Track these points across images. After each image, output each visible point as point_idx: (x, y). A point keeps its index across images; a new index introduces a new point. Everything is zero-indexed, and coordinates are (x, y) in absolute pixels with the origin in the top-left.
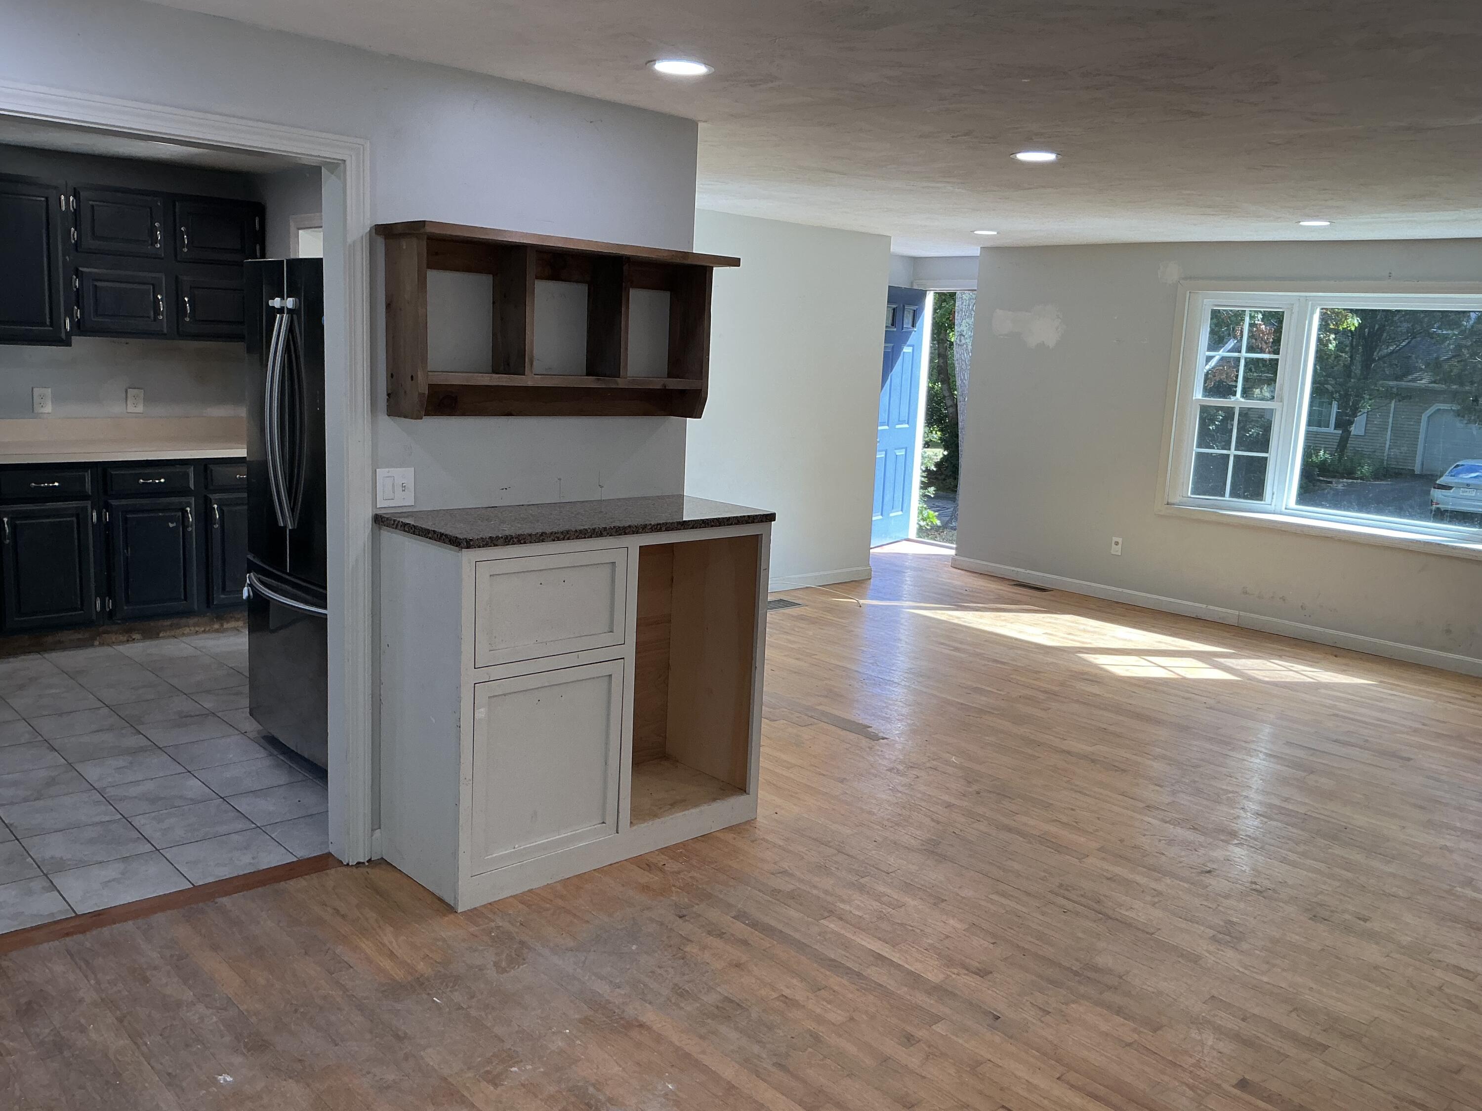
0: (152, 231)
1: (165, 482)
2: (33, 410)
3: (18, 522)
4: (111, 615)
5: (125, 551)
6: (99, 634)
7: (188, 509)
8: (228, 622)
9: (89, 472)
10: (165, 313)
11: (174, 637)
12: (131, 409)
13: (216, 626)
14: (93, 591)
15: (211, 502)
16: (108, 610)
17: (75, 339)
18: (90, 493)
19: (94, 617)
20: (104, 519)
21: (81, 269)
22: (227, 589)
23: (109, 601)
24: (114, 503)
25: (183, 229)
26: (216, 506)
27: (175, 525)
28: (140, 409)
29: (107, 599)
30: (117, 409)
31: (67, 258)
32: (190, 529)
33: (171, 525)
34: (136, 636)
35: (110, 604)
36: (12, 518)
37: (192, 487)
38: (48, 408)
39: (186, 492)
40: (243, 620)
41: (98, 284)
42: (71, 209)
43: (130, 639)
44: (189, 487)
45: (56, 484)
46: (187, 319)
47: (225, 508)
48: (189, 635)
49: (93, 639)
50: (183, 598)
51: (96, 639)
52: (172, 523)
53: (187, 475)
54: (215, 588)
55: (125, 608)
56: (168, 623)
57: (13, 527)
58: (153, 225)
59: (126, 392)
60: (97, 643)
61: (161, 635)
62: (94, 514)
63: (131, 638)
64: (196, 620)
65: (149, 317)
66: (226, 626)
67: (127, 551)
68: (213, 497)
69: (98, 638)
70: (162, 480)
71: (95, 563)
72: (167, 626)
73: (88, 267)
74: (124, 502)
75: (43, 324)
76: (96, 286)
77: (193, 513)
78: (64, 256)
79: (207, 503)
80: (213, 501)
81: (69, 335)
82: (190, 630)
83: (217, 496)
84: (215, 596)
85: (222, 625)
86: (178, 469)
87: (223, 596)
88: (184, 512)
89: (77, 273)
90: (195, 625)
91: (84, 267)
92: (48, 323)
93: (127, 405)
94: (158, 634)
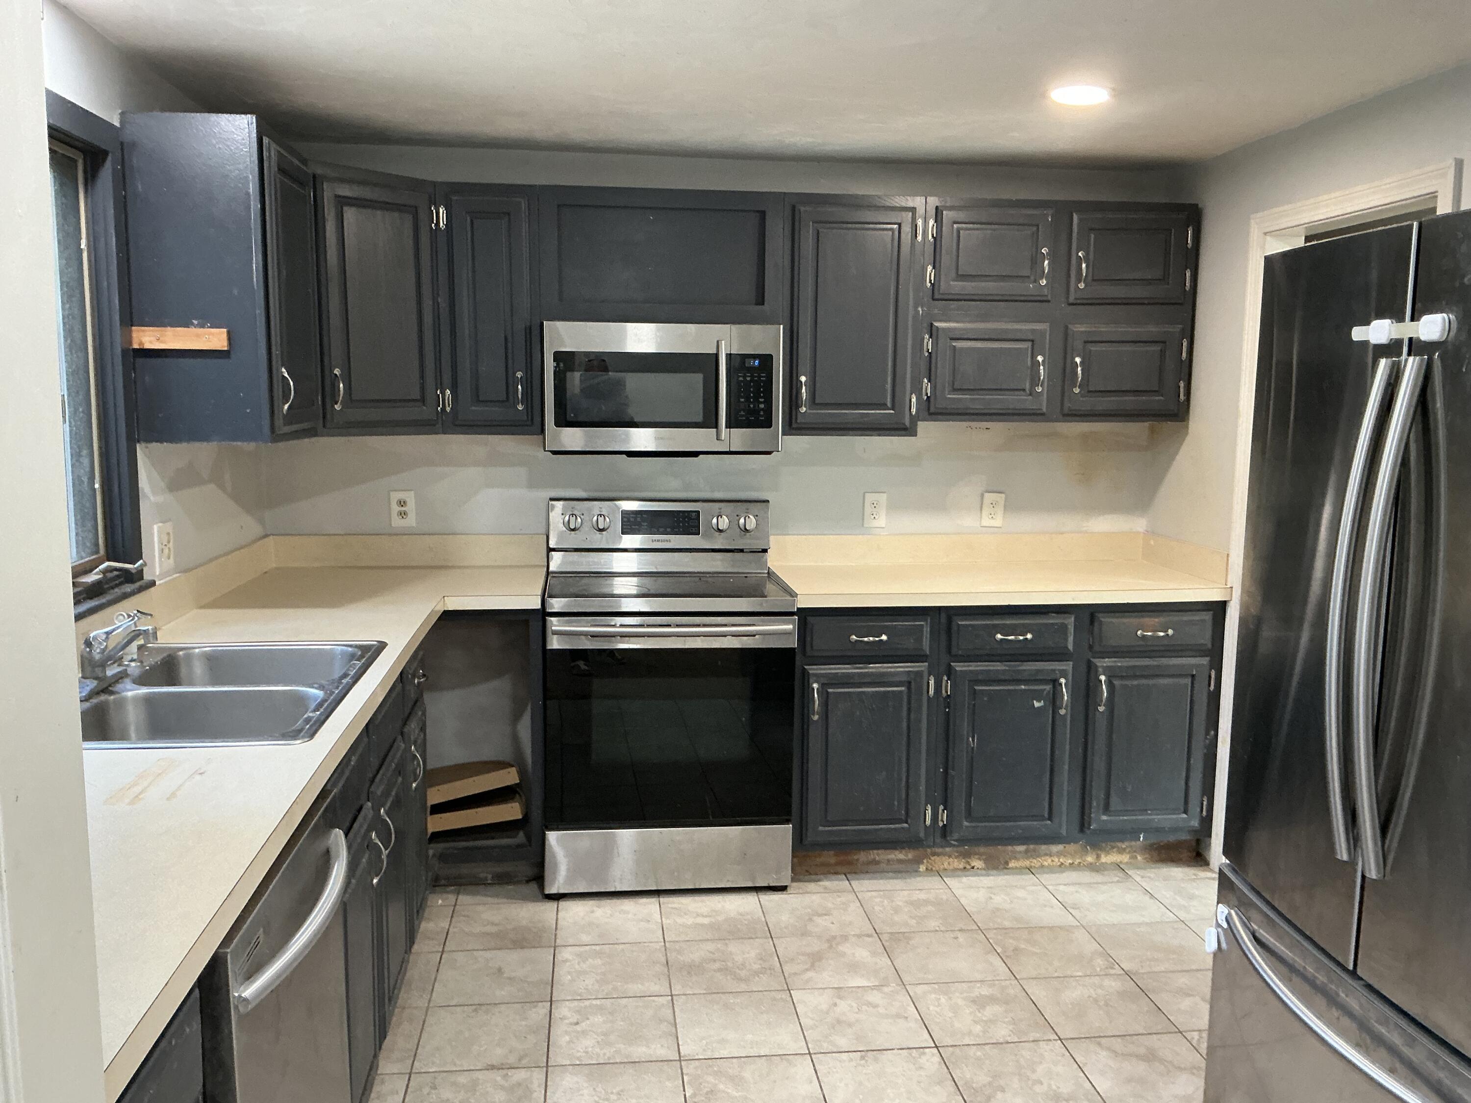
0: (1035, 260)
1: (1032, 640)
2: (863, 525)
3: (830, 690)
4: (945, 831)
5: (971, 739)
6: (926, 856)
7: (1063, 681)
8: (1108, 853)
9: (929, 621)
10: (1046, 384)
11: (1030, 870)
12: (986, 521)
13: (1090, 859)
14: (923, 798)
15: (1097, 671)
16: (941, 824)
17: (921, 426)
18: (928, 653)
19: (922, 835)
20: (944, 692)
21: (936, 324)
22: (1112, 808)
23: (943, 811)
24: (959, 667)
25: (1080, 254)
26: (1103, 678)
27: (1042, 704)
28: (998, 522)
29: (941, 807)
30: (969, 521)
31: (920, 309)
32: (1062, 712)
33: (1037, 704)
34: (977, 863)
35: (944, 817)
36: (823, 684)
37: (1070, 647)
38: (881, 521)
39: (1060, 655)
40: (1129, 852)
41: (958, 344)
42: (930, 237)
43: (968, 867)
44: (1067, 648)
45: (884, 637)
46: (1077, 390)
47: (1117, 683)
48: (1051, 870)
49: (918, 861)
50: (1046, 815)
51: (923, 863)
52: (1039, 701)
53: (1064, 628)
54: (1095, 804)
55: (966, 823)
56: (1021, 848)
57: (826, 698)
58: (1038, 250)
59: (982, 496)
60: (922, 868)
61: (1012, 864)
62: (932, 682)
63: (970, 865)
64: (1060, 847)
65: (1024, 390)
66: (1105, 859)
67: (973, 740)
68: (1103, 663)
69: (925, 861)
70: (1029, 636)
71: (928, 750)
72: (1020, 852)
73: (945, 321)
74: (973, 667)
75: (883, 406)
76: (954, 347)
77: (1070, 686)
78: (916, 308)
79: (1091, 670)
80: (1100, 670)
81: (914, 420)
82: (1053, 861)
83: (1107, 662)
84: (1092, 815)
85: (1098, 857)
86: (1053, 620)
87: (1104, 818)
88: (1055, 683)
89: (932, 331)
90: (1059, 854)
91: (940, 321)
92: (889, 405)
93: (981, 517)
94: (1007, 863)
